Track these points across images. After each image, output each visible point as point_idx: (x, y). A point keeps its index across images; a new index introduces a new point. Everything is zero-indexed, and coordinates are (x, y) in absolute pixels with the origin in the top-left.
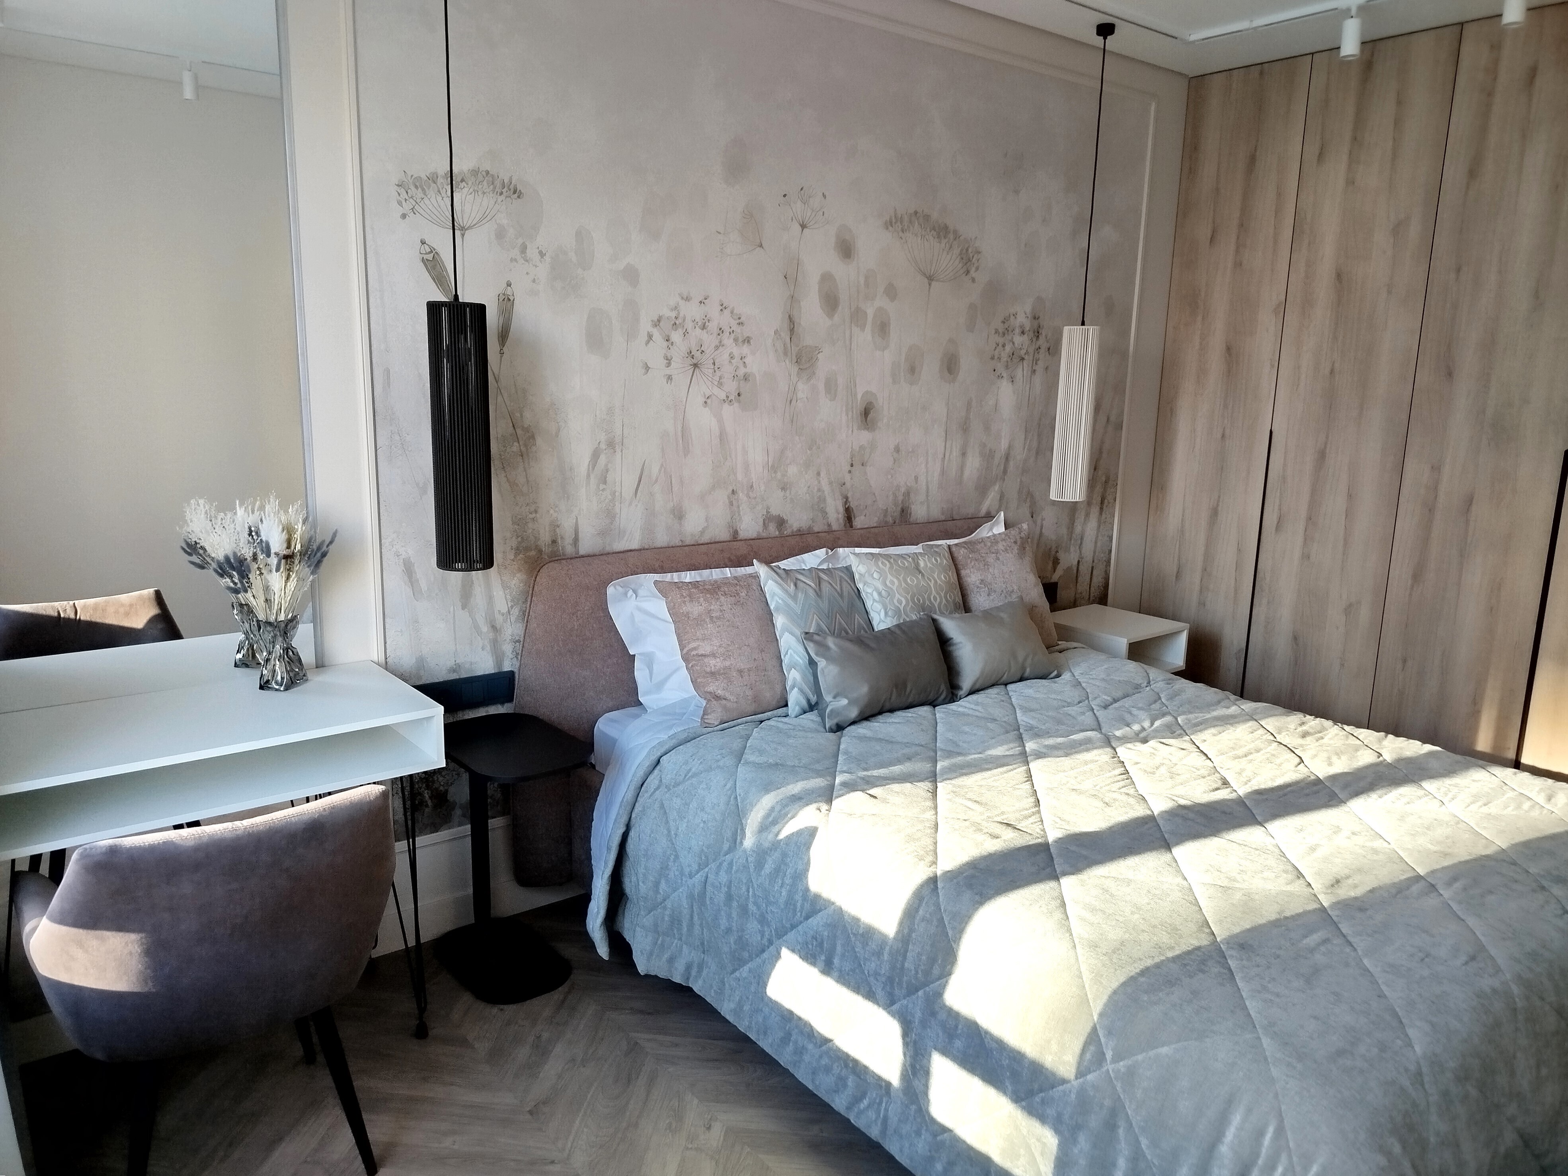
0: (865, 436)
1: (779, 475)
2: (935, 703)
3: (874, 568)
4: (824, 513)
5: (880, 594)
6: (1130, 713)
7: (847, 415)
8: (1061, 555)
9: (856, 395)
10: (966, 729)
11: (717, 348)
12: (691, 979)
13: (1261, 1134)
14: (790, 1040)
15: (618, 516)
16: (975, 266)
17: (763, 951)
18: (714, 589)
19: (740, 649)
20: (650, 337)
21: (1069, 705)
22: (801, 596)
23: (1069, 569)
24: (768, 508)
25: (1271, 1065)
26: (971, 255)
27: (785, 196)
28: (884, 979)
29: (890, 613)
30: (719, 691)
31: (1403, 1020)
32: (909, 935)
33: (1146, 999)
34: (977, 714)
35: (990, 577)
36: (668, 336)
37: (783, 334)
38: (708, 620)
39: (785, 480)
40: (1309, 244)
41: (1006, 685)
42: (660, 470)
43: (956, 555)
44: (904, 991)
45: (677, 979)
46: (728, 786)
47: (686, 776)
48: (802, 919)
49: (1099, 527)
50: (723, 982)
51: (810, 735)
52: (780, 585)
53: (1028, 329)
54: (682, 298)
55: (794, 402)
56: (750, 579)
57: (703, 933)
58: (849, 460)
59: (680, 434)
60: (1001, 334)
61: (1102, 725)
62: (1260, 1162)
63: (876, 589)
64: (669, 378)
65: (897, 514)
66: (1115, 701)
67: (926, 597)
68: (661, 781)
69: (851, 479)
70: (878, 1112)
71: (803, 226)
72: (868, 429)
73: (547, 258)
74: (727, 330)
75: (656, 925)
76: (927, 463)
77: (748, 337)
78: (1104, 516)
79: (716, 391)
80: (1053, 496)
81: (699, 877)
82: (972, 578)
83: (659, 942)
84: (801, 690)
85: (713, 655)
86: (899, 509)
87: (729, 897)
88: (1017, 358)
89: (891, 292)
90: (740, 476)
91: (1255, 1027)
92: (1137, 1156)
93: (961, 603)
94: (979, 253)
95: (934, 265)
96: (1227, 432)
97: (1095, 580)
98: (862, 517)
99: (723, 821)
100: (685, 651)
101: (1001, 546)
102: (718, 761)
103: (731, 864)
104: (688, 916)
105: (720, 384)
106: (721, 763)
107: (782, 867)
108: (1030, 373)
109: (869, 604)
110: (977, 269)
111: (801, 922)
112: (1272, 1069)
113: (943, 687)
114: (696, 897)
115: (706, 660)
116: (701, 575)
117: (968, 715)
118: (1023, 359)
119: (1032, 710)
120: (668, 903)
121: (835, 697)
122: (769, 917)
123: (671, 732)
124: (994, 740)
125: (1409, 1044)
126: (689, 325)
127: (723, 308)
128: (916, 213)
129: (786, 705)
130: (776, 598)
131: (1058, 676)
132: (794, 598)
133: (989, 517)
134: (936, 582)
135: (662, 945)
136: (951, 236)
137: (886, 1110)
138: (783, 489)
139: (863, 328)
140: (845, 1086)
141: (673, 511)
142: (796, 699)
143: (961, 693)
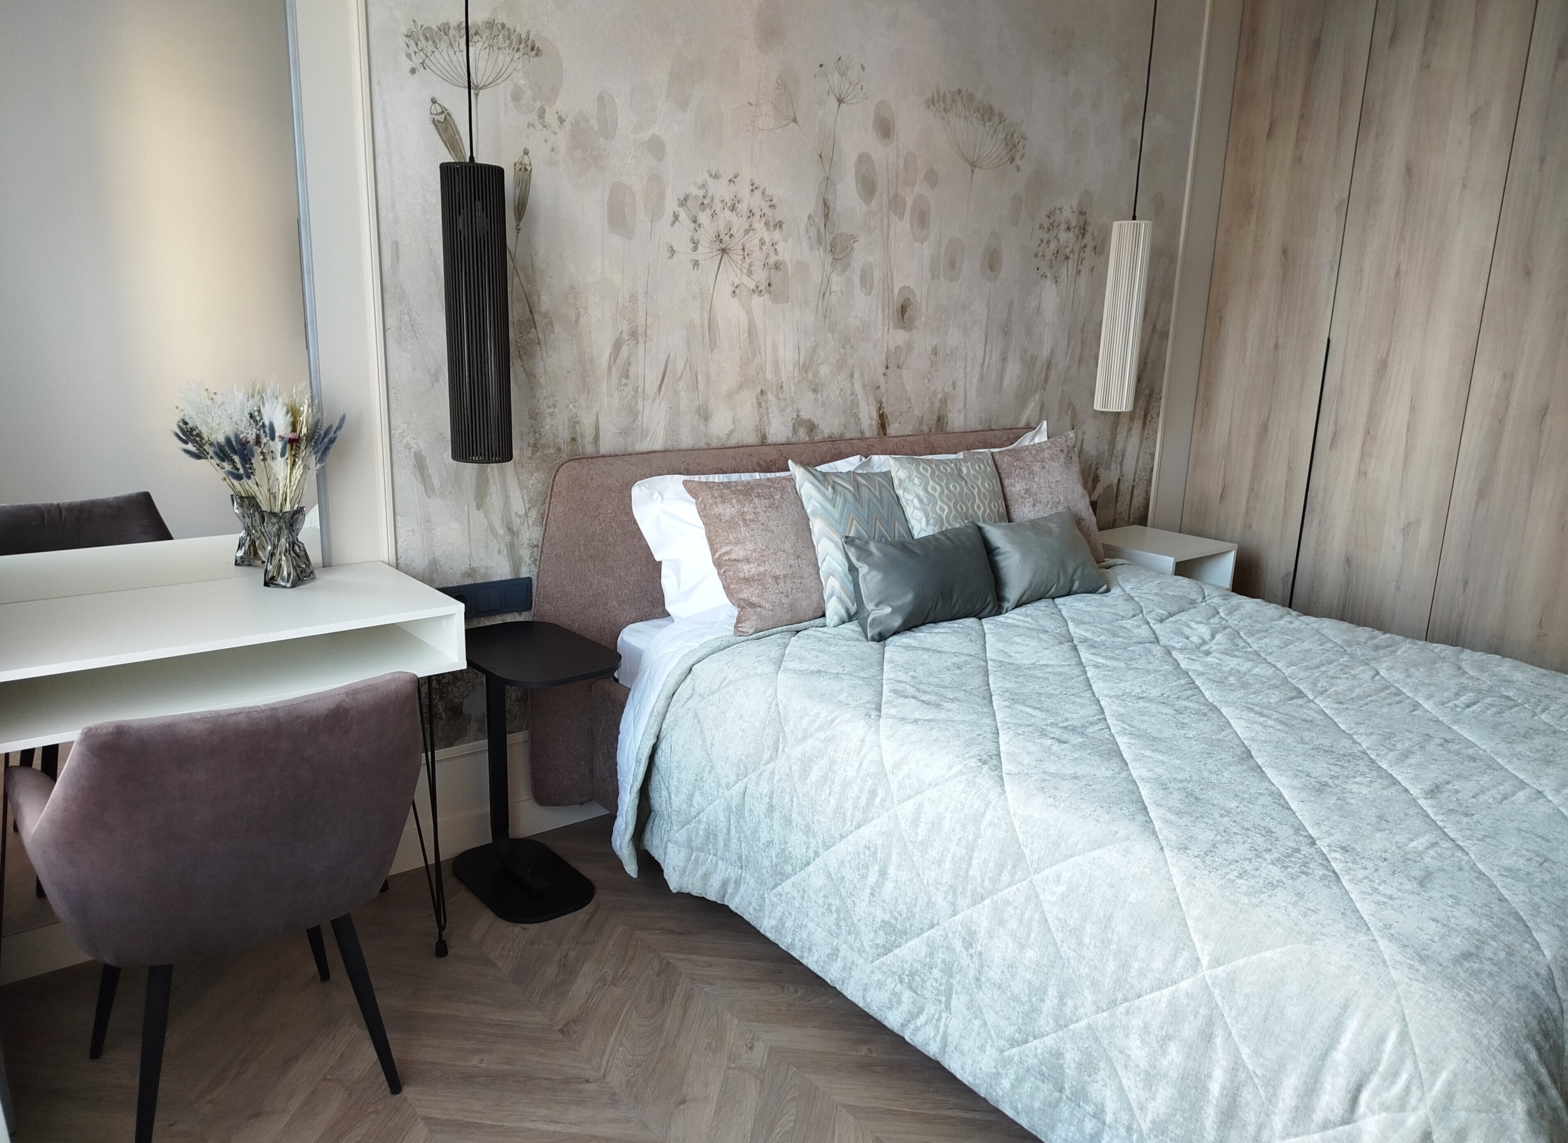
0: (900, 336)
1: (810, 375)
2: (980, 616)
3: (915, 473)
4: (856, 417)
5: (921, 501)
6: (1188, 626)
7: (883, 311)
8: (1102, 472)
9: (893, 289)
10: (1017, 639)
11: (747, 232)
12: (727, 897)
13: (1382, 1040)
14: (837, 956)
15: (641, 414)
16: (1021, 153)
17: (808, 864)
18: (747, 491)
19: (776, 554)
20: (676, 217)
21: (1123, 618)
22: (839, 500)
23: (1110, 487)
24: (798, 411)
25: (1390, 968)
26: (1017, 141)
27: (821, 66)
28: (945, 888)
29: (932, 521)
30: (754, 598)
31: (1529, 924)
32: (975, 841)
33: (1246, 901)
34: (1028, 625)
35: (1035, 486)
36: (696, 217)
37: (817, 220)
38: (741, 523)
39: (817, 382)
40: (1377, 136)
41: (1053, 599)
42: (685, 366)
43: (999, 463)
44: (968, 901)
45: (712, 896)
46: (767, 694)
47: (721, 684)
48: (853, 828)
49: (1141, 444)
50: (763, 898)
51: (852, 643)
52: (817, 487)
53: (1073, 225)
54: (711, 175)
55: (827, 295)
56: (784, 481)
57: (740, 847)
58: (885, 362)
59: (706, 326)
60: (1046, 230)
61: (1160, 638)
62: (1381, 1069)
63: (918, 496)
64: (696, 263)
65: (933, 422)
66: (1171, 615)
67: (969, 505)
68: (694, 689)
69: (886, 382)
70: (937, 1028)
71: (840, 101)
72: (905, 328)
73: (567, 124)
74: (758, 213)
75: (690, 840)
76: (966, 368)
77: (780, 222)
78: (1146, 432)
79: (745, 280)
80: (1098, 406)
81: (738, 788)
82: (1016, 487)
83: (693, 858)
84: (840, 599)
85: (747, 560)
86: (935, 417)
87: (771, 808)
88: (1063, 257)
89: (932, 178)
90: (769, 375)
91: (1369, 929)
92: (1236, 1066)
93: (1005, 513)
94: (1026, 139)
95: (977, 151)
96: (1281, 340)
97: (1135, 500)
98: (897, 425)
99: (764, 729)
100: (717, 555)
101: (1046, 454)
102: (756, 668)
103: (772, 773)
104: (725, 830)
105: (750, 273)
106: (759, 671)
107: (830, 774)
108: (1074, 273)
109: (909, 512)
110: (1023, 156)
111: (851, 832)
112: (1392, 972)
113: (989, 598)
114: (734, 809)
115: (739, 565)
116: (728, 477)
117: (1018, 626)
118: (1067, 258)
119: (1083, 623)
120: (703, 817)
121: (877, 605)
122: (815, 827)
123: (703, 640)
124: (1048, 651)
125: (1537, 947)
126: (718, 206)
127: (754, 188)
128: (959, 91)
129: (824, 615)
130: (813, 501)
131: (1108, 591)
132: (833, 502)
133: (1029, 428)
134: (979, 490)
135: (696, 860)
137: (946, 1026)
138: (815, 391)
139: (901, 216)
140: (899, 1002)
141: (698, 412)
142: (834, 609)
143: (1006, 605)
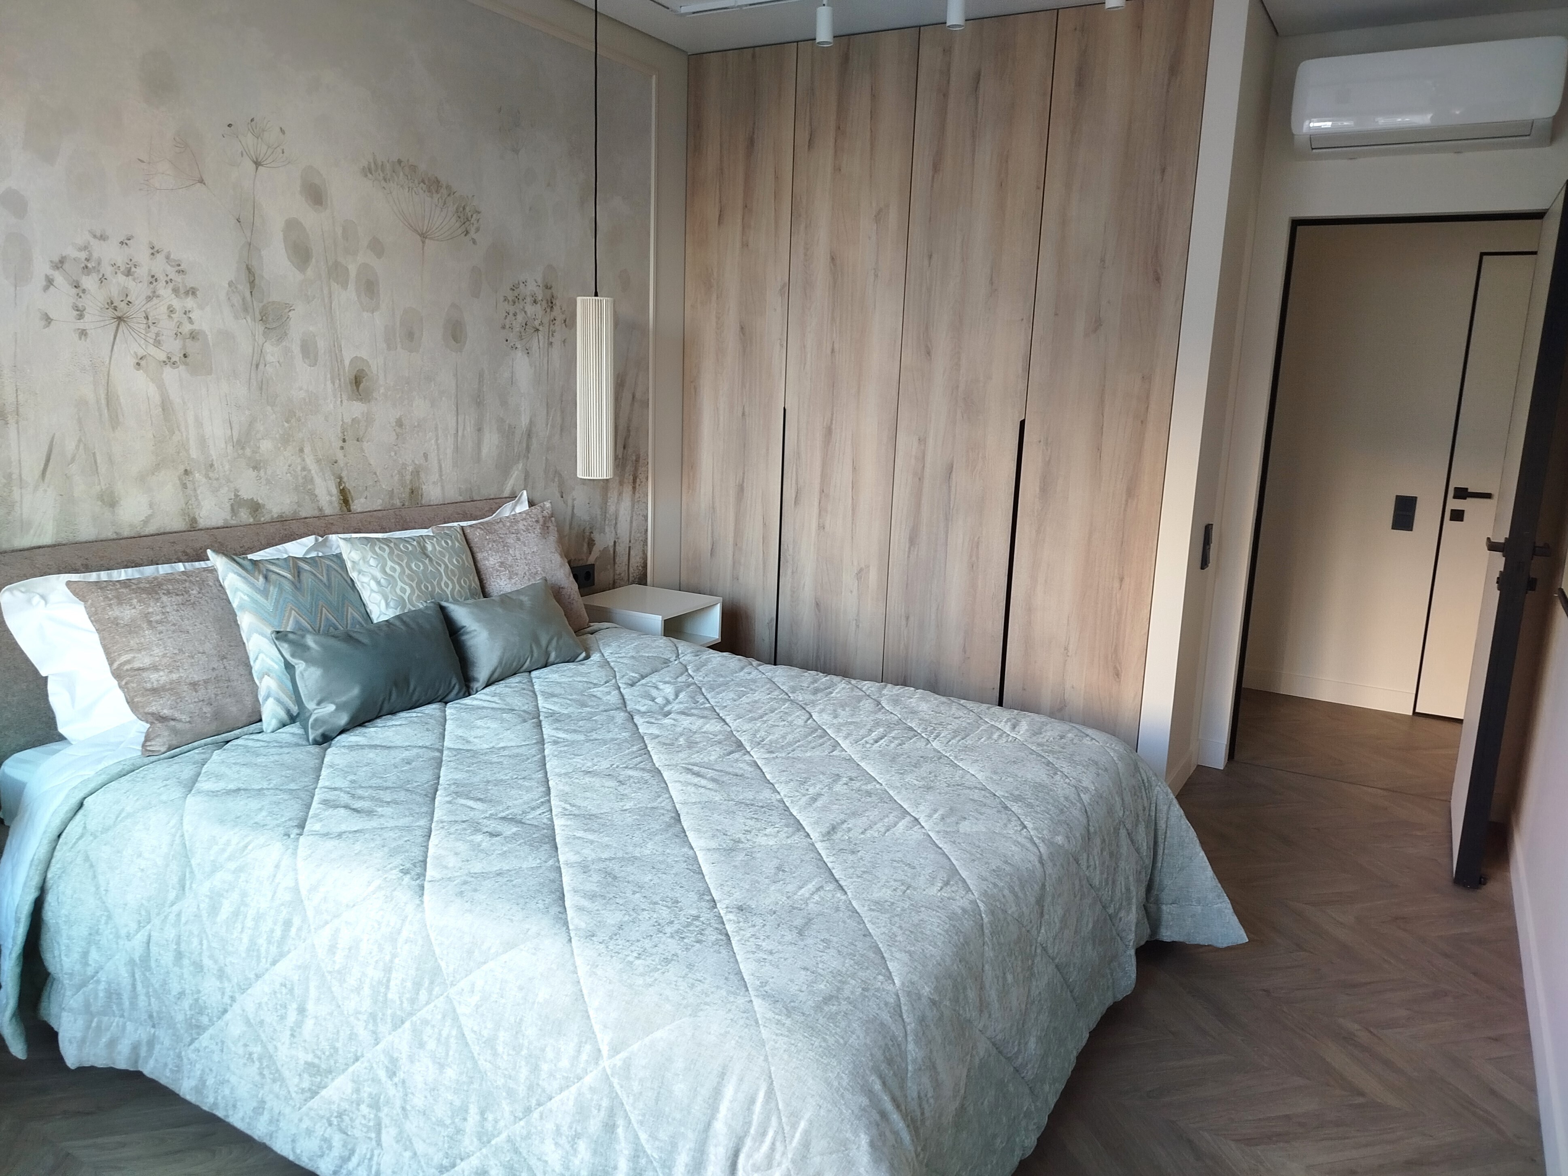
0: (357, 409)
1: (248, 452)
2: (447, 699)
3: (370, 554)
4: (312, 493)
5: (378, 583)
6: (657, 688)
7: (333, 383)
8: (596, 536)
9: (342, 361)
10: (479, 723)
11: (149, 299)
12: (140, 1062)
13: (752, 1101)
14: (264, 1108)
15: (18, 504)
16: (476, 225)
17: (225, 1011)
18: (153, 588)
19: (193, 657)
20: (50, 282)
21: (596, 685)
22: (273, 591)
23: (606, 549)
24: (237, 490)
25: (761, 1026)
26: (469, 215)
27: (230, 125)
28: (365, 1017)
29: (392, 604)
30: (165, 711)
32: (391, 961)
33: (642, 981)
34: (494, 705)
35: (510, 558)
36: (77, 282)
37: (240, 287)
38: (145, 626)
39: (258, 457)
40: (807, 227)
41: (530, 672)
42: (77, 447)
43: (470, 536)
44: (389, 1025)
45: (122, 1064)
46: (172, 823)
47: (117, 817)
48: (268, 965)
49: (633, 506)
50: (179, 1056)
51: (286, 750)
52: (244, 578)
53: (540, 298)
54: (95, 236)
55: (261, 367)
56: (204, 574)
57: (150, 1004)
58: (340, 435)
59: (103, 402)
60: (511, 303)
61: (628, 702)
62: (753, 1129)
63: (374, 578)
64: (83, 333)
65: (406, 495)
66: (643, 677)
67: (435, 583)
68: (85, 827)
69: (345, 456)
70: (370, 1167)
71: (257, 164)
72: (361, 400)
74: (162, 278)
75: (87, 1005)
76: (437, 440)
77: (192, 288)
78: (637, 495)
79: (152, 350)
80: (581, 474)
81: (141, 937)
82: (490, 561)
83: (94, 1025)
84: (279, 701)
85: (155, 668)
86: (408, 490)
87: (179, 956)
88: (529, 328)
89: (377, 247)
90: (194, 453)
91: (748, 989)
92: (637, 1154)
93: (479, 588)
94: (479, 213)
95: (426, 222)
96: (747, 409)
97: (632, 561)
98: (363, 500)
99: (167, 865)
100: (115, 665)
101: (521, 526)
102: (160, 795)
103: (179, 915)
104: (129, 987)
105: (158, 343)
106: (164, 798)
107: (242, 909)
108: (546, 345)
109: (365, 595)
110: (478, 230)
111: (267, 970)
112: (763, 1030)
113: (454, 681)
114: (138, 962)
115: (145, 674)
116: (141, 573)
117: (484, 708)
118: (538, 330)
119: (553, 695)
120: (102, 976)
121: (319, 704)
122: (228, 970)
123: (101, 767)
124: (509, 732)
126: (108, 270)
127: (154, 252)
128: (400, 162)
129: (260, 720)
130: (240, 594)
131: (587, 657)
132: (265, 593)
133: (513, 497)
134: (446, 567)
135: (99, 1027)
136: (444, 191)
137: (379, 1164)
138: (255, 468)
139: (344, 285)
140: (330, 1148)
141: (101, 497)
142: (271, 712)
143: (476, 685)
